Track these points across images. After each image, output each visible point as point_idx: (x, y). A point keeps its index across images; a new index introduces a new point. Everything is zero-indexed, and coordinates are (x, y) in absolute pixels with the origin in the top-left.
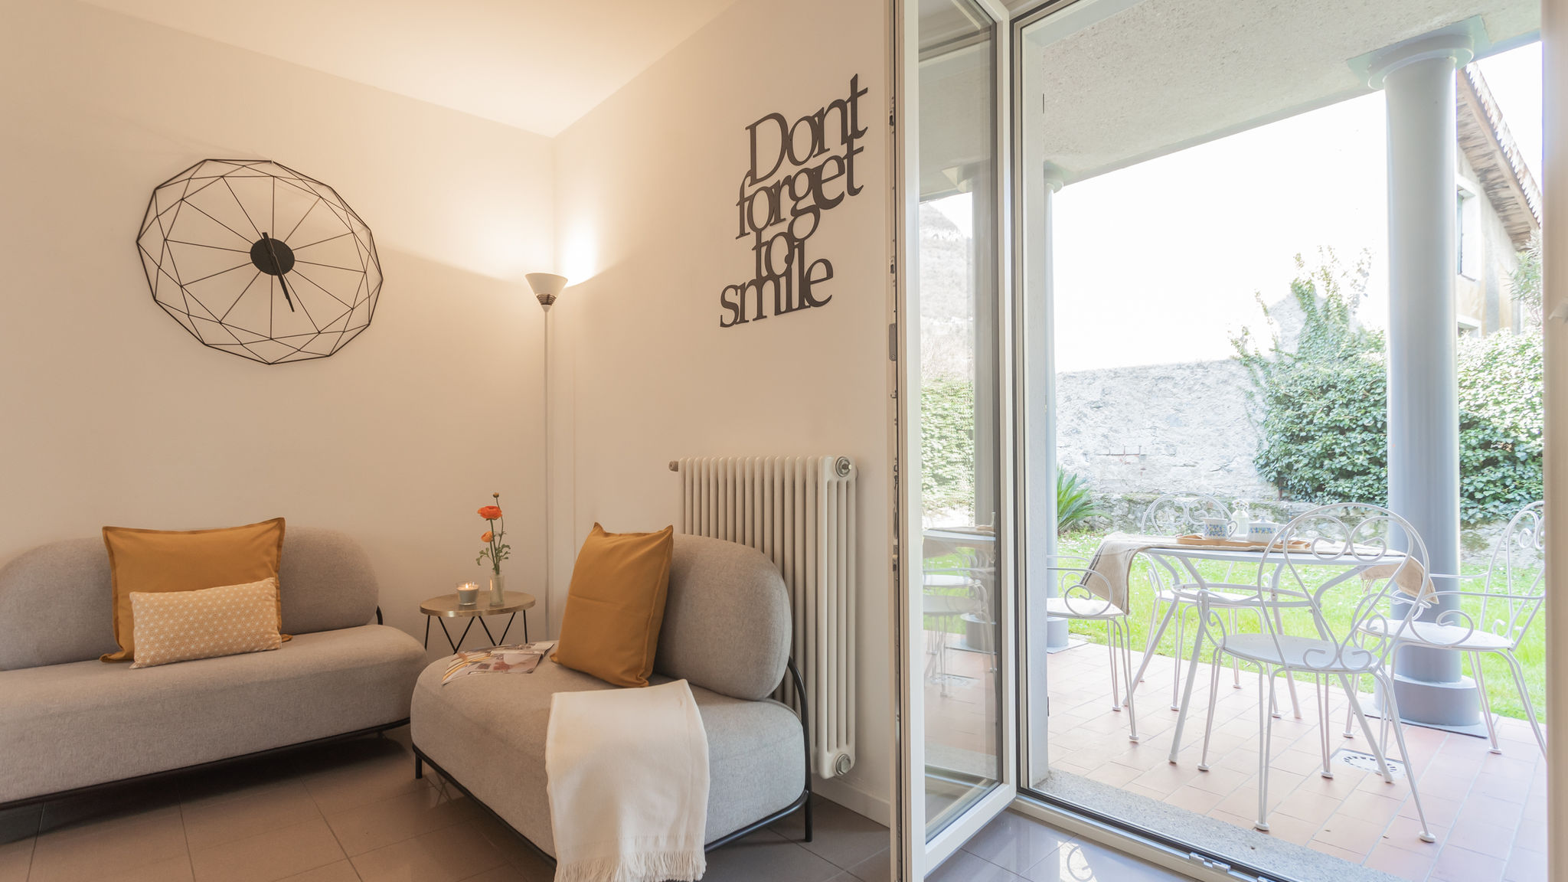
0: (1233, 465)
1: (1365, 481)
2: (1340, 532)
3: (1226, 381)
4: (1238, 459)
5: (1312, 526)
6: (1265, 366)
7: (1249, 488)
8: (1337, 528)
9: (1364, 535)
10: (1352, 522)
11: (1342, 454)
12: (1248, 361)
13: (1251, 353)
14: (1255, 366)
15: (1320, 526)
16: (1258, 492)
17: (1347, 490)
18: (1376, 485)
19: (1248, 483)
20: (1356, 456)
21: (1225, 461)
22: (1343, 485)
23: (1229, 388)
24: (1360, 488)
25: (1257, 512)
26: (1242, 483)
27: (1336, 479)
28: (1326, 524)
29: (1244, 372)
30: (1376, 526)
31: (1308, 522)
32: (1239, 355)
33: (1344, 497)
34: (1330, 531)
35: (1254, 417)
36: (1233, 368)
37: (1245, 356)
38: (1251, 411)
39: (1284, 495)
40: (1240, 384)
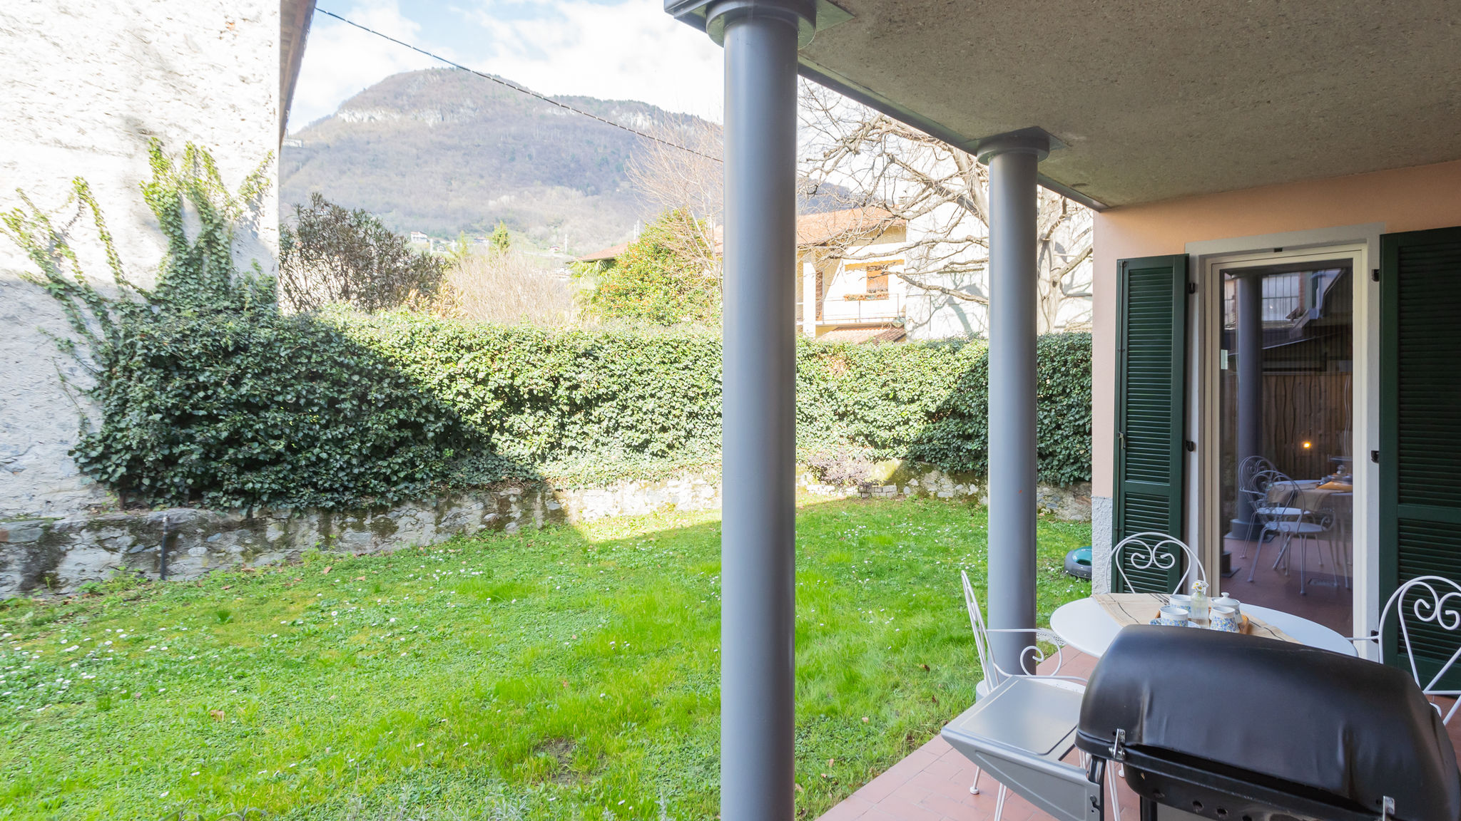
0: (23, 461)
1: (280, 472)
2: (240, 542)
3: (13, 318)
4: (37, 449)
5: (198, 541)
6: (97, 304)
7: (60, 497)
8: (233, 536)
9: (270, 540)
10: (254, 526)
11: (254, 439)
12: (63, 291)
13: (69, 276)
14: (77, 300)
15: (209, 539)
16: (77, 501)
17: (258, 486)
18: (291, 477)
19: (57, 488)
20: (272, 442)
21: (8, 454)
22: (252, 481)
23: (19, 330)
24: (273, 482)
25: (104, 534)
26: (44, 489)
27: (239, 473)
28: (218, 535)
29: (55, 307)
30: (286, 528)
31: (191, 536)
32: (44, 278)
33: (251, 497)
34: (225, 542)
35: (73, 381)
36: (29, 297)
37: (58, 282)
38: (66, 371)
39: (130, 500)
40: (44, 325)
